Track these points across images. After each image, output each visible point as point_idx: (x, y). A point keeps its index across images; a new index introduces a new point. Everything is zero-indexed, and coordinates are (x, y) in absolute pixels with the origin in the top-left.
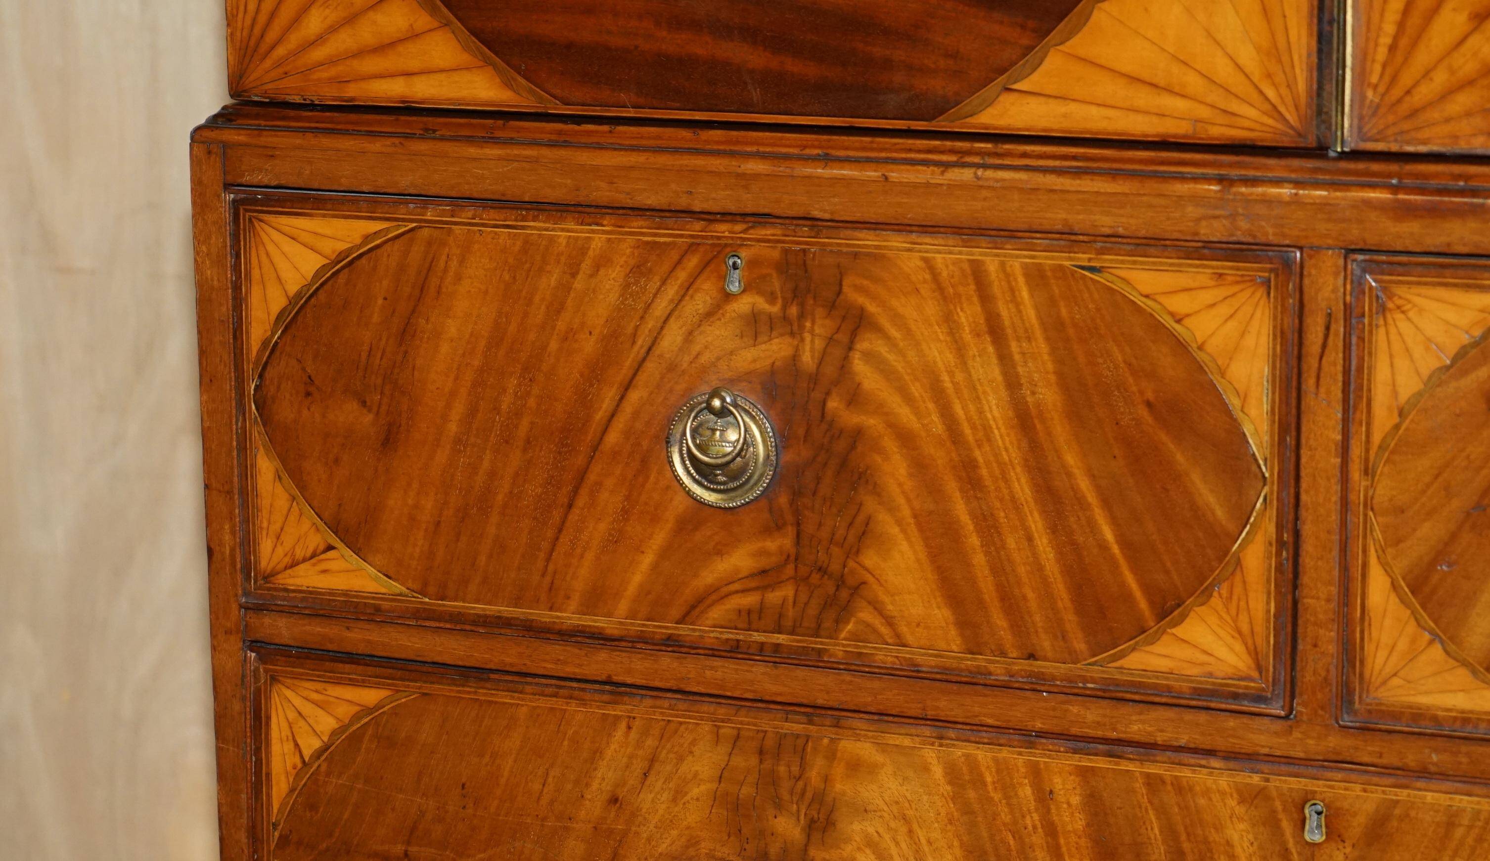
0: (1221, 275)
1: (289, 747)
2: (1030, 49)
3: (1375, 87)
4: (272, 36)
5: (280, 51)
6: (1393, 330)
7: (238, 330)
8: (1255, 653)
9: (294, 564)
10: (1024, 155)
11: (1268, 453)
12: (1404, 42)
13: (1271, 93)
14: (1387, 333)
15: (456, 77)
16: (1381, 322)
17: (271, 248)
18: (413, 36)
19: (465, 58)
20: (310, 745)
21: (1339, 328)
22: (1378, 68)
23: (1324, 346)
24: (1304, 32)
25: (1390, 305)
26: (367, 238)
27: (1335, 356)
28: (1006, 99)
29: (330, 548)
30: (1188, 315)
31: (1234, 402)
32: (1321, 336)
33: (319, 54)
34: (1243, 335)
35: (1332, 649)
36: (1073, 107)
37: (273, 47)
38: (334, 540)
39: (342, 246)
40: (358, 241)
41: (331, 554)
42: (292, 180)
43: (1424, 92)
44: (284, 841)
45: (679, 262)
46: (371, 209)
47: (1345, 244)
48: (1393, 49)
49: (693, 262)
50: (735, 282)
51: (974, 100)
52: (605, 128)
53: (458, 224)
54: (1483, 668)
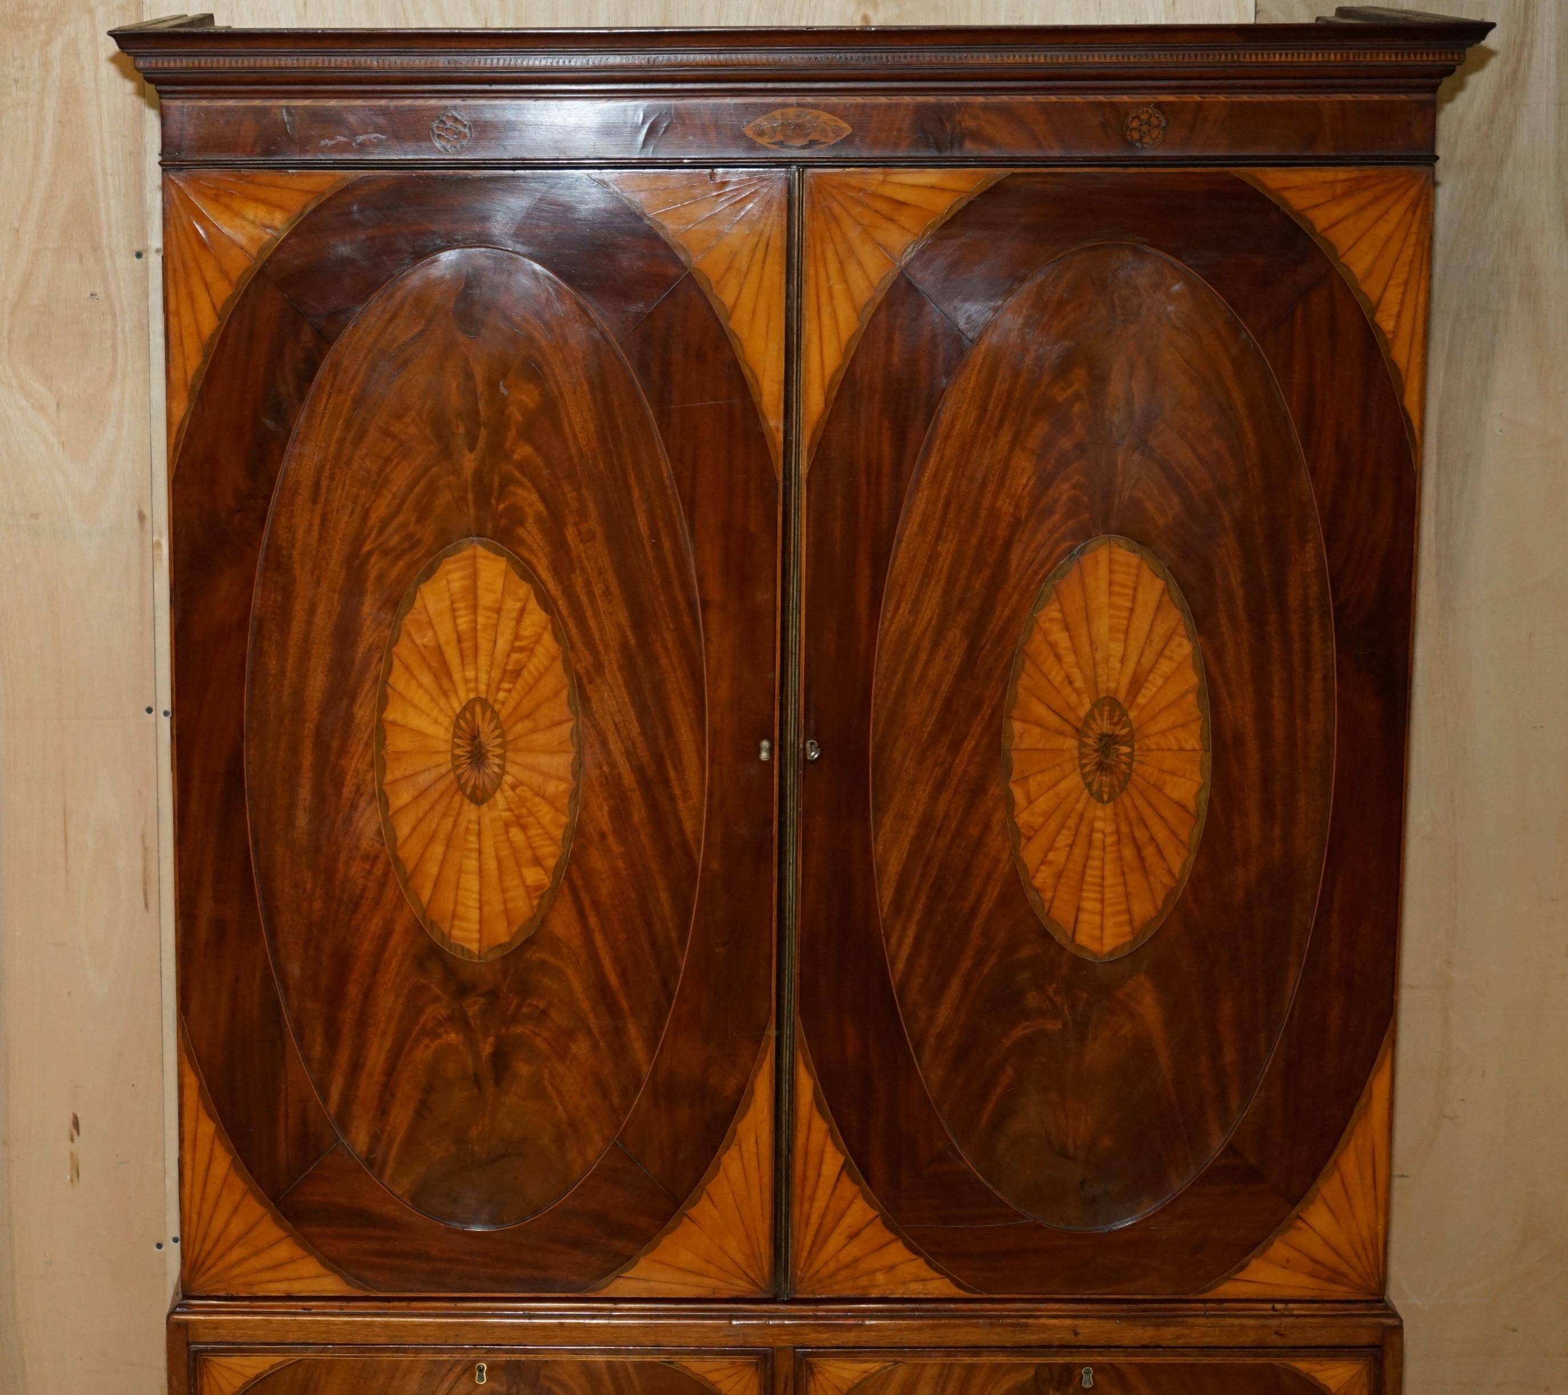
0: (734, 1362)
2: (629, 1258)
3: (802, 1269)
4: (208, 1263)
5: (214, 1270)
6: (817, 1382)
10: (631, 1309)
12: (815, 1249)
13: (752, 1274)
14: (814, 1384)
15: (317, 1280)
16: (811, 1379)
17: (215, 1374)
18: (292, 1260)
19: (323, 1270)
21: (791, 1383)
22: (803, 1261)
24: (767, 1247)
25: (816, 1371)
26: (272, 1367)
28: (620, 1281)
30: (718, 1382)
32: (783, 1387)
33: (236, 1271)
34: (745, 1389)
36: (652, 1284)
37: (210, 1269)
39: (258, 1371)
40: (267, 1368)
42: (228, 1339)
43: (825, 1271)
45: (450, 1370)
46: (275, 1351)
47: (796, 1345)
48: (810, 1252)
49: (458, 1369)
50: (481, 1378)
51: (602, 1282)
52: (404, 1304)
53: (325, 1357)
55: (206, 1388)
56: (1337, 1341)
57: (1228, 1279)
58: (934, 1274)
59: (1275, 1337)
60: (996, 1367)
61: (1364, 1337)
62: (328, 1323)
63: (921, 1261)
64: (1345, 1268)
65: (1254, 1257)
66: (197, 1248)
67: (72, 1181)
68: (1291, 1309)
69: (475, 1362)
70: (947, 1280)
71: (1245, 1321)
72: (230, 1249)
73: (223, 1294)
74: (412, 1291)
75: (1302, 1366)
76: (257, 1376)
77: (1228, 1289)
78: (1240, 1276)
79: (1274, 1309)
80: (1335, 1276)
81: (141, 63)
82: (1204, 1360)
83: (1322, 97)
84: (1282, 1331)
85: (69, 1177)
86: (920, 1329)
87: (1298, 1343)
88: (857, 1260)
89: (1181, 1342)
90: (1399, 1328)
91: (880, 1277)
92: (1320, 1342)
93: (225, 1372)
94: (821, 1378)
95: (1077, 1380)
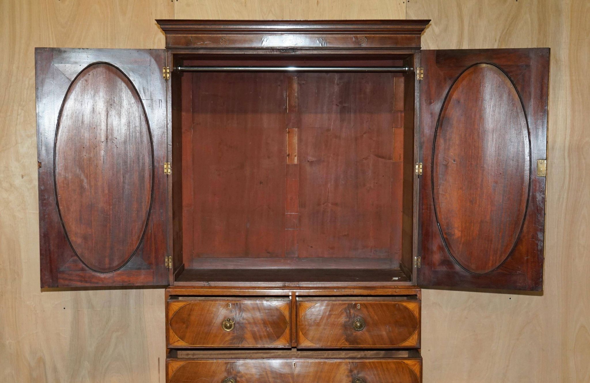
7: (167, 316)
8: (288, 342)
9: (175, 342)
11: (288, 321)
14: (301, 308)
17: (172, 307)
26: (184, 305)
27: (295, 311)
31: (285, 316)
34: (286, 309)
38: (180, 339)
41: (179, 341)
49: (224, 305)
50: (229, 307)
53: (196, 302)
54: (311, 341)
55: (170, 310)
60: (339, 304)
61: (413, 293)
68: (398, 287)
69: (228, 304)
75: (404, 303)
76: (181, 307)
79: (395, 287)
81: (162, 27)
82: (384, 302)
83: (398, 35)
87: (400, 294)
93: (174, 306)
94: (302, 306)
95: (357, 307)
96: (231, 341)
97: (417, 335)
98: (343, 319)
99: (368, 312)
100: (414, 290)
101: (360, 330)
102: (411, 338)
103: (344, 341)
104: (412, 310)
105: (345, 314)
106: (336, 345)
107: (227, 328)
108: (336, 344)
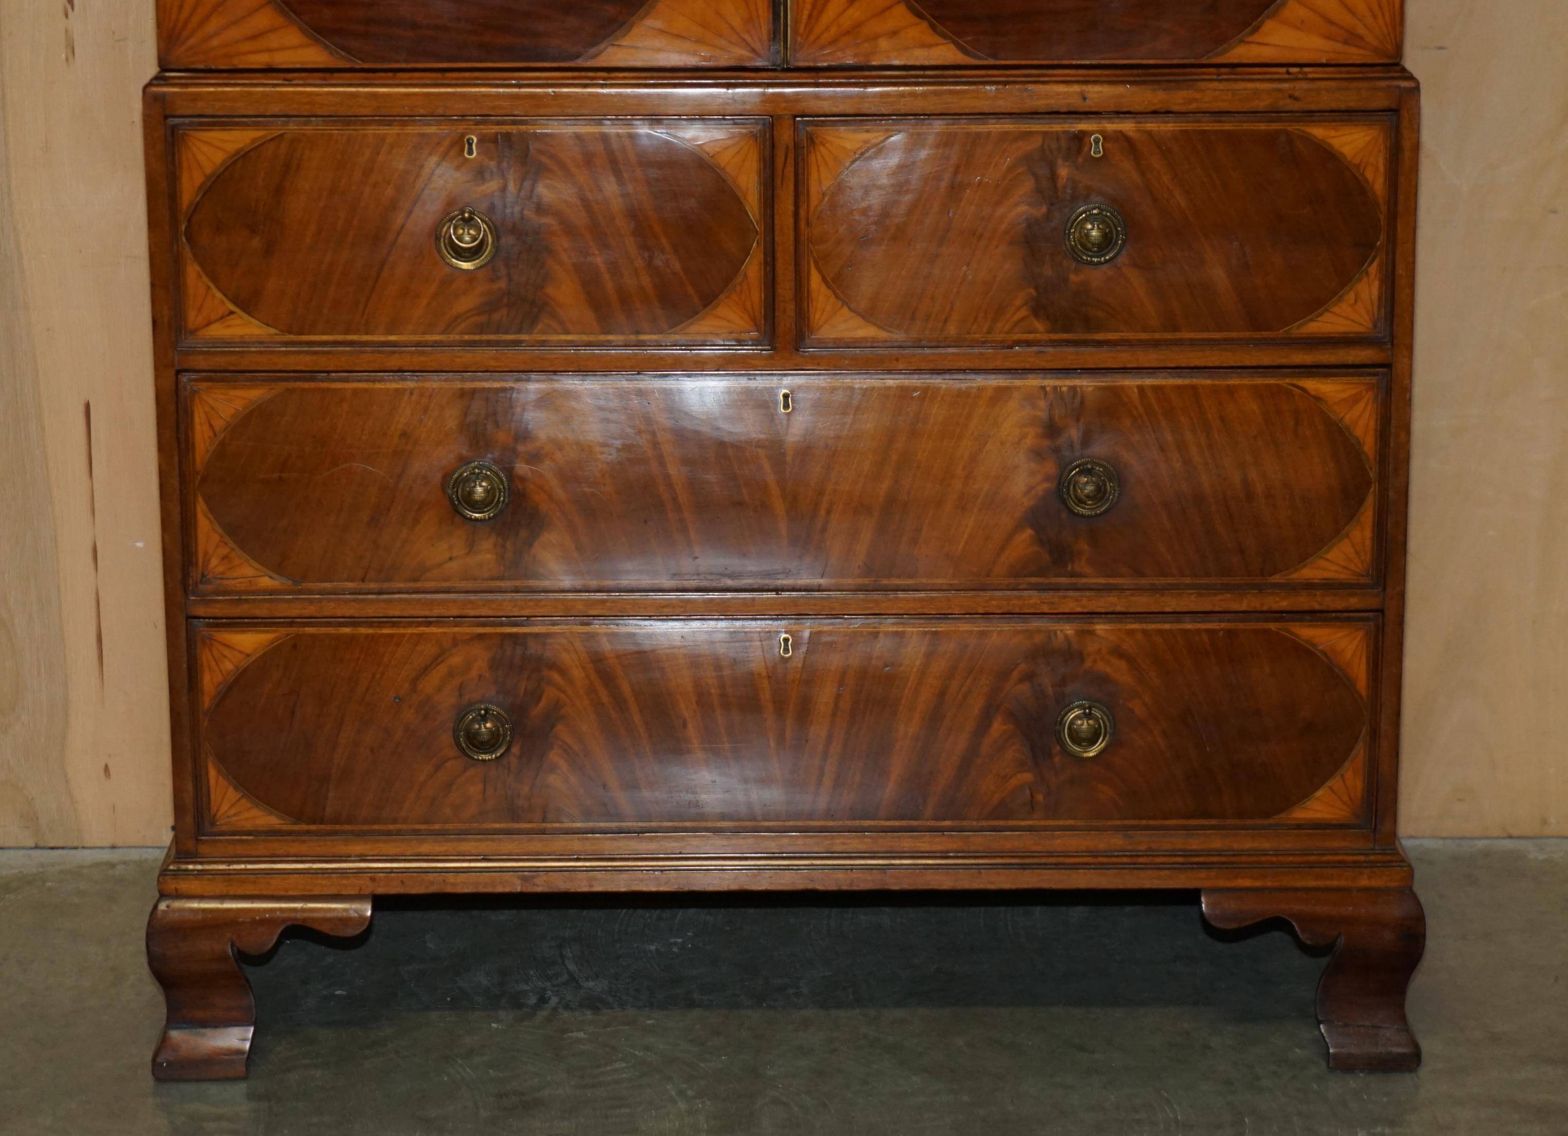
1: (206, 428)
2: (623, 24)
3: (803, 35)
4: (186, 33)
5: (192, 41)
6: (818, 153)
7: (173, 196)
8: (754, 319)
9: (209, 324)
10: (625, 78)
11: (758, 218)
12: (815, 13)
13: (750, 41)
14: (816, 155)
15: (299, 50)
16: (812, 150)
17: (194, 149)
18: (273, 29)
19: (306, 40)
20: (219, 424)
21: (791, 155)
22: (804, 25)
23: (785, 163)
24: (766, 9)
25: (817, 141)
26: (253, 141)
27: (790, 169)
28: (610, 50)
29: (232, 313)
31: (740, 194)
32: (783, 158)
33: (215, 42)
34: (744, 161)
35: (793, 314)
37: (188, 39)
38: (232, 307)
39: (239, 146)
40: (248, 141)
41: (232, 316)
42: (207, 112)
43: (827, 37)
44: (204, 480)
45: (437, 146)
46: (256, 125)
47: (794, 113)
48: (810, 16)
49: (447, 143)
50: (470, 152)
51: (593, 51)
52: (390, 74)
53: (309, 129)
54: (868, 315)
55: (185, 164)
56: (1352, 105)
57: (1242, 41)
58: (941, 40)
59: (1289, 101)
60: (1004, 136)
61: (1381, 101)
62: (310, 94)
63: (924, 25)
64: (1361, 30)
65: (1268, 17)
66: (174, 17)
67: (67, 59)
68: (1306, 73)
69: (463, 136)
70: (952, 46)
71: (1258, 85)
72: (206, 19)
73: (201, 66)
74: (398, 62)
75: (1318, 132)
76: (237, 152)
77: (1240, 53)
78: (1256, 37)
79: (1288, 73)
80: (1352, 38)
82: (1217, 127)
84: (1297, 94)
85: (64, 55)
86: (924, 95)
87: (1313, 107)
88: (858, 25)
89: (1193, 106)
90: (1417, 89)
91: (884, 44)
92: (1334, 106)
93: (205, 148)
94: (822, 149)
95: (1086, 149)
96: (483, 318)
97: (1376, 284)
98: (1023, 208)
99: (1143, 174)
100: (1383, 84)
101: (1100, 263)
102: (1351, 296)
103: (1023, 312)
104: (1356, 161)
105: (1028, 185)
106: (989, 332)
107: (462, 254)
108: (985, 330)
